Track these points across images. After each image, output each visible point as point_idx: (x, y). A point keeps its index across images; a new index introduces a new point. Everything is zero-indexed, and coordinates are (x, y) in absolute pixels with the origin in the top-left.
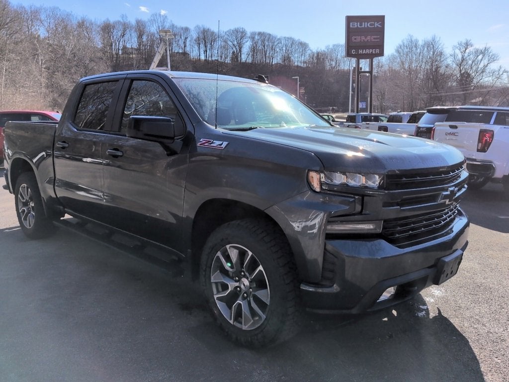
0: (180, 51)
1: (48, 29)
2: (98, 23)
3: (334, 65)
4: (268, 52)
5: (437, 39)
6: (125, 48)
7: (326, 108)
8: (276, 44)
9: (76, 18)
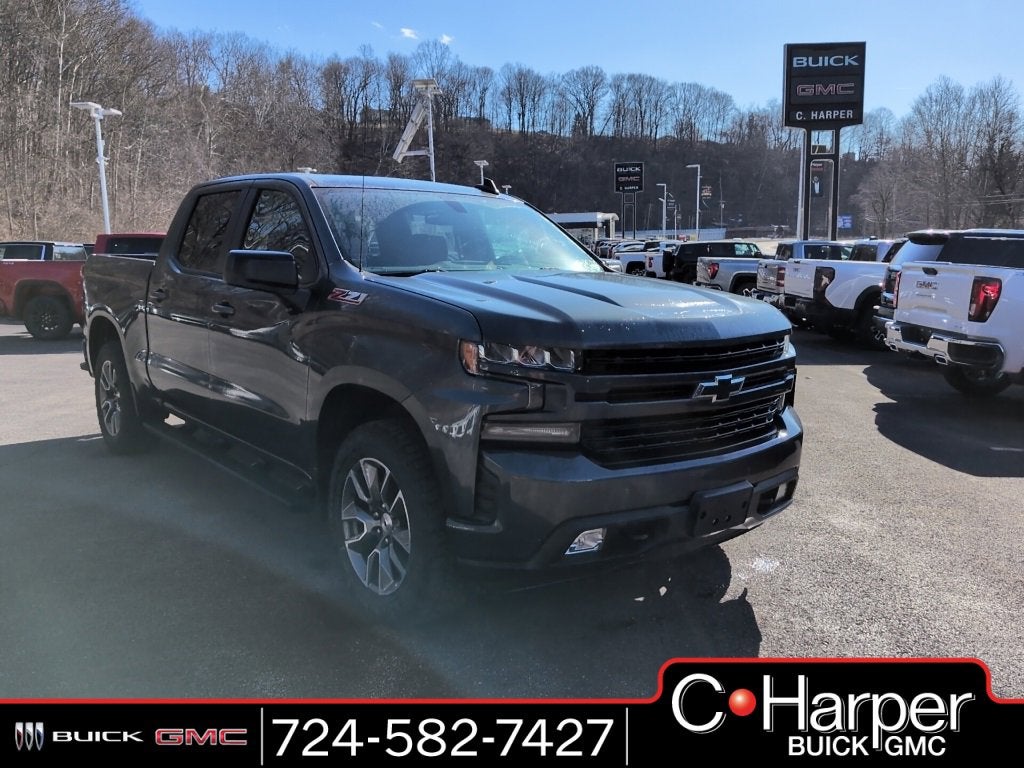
0: (473, 115)
1: (225, 75)
2: (318, 64)
3: (784, 141)
4: (648, 115)
5: (1004, 86)
6: (366, 110)
7: (766, 228)
8: (664, 97)
9: (277, 53)
